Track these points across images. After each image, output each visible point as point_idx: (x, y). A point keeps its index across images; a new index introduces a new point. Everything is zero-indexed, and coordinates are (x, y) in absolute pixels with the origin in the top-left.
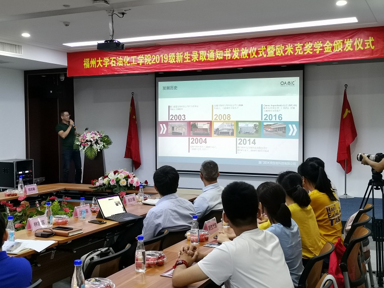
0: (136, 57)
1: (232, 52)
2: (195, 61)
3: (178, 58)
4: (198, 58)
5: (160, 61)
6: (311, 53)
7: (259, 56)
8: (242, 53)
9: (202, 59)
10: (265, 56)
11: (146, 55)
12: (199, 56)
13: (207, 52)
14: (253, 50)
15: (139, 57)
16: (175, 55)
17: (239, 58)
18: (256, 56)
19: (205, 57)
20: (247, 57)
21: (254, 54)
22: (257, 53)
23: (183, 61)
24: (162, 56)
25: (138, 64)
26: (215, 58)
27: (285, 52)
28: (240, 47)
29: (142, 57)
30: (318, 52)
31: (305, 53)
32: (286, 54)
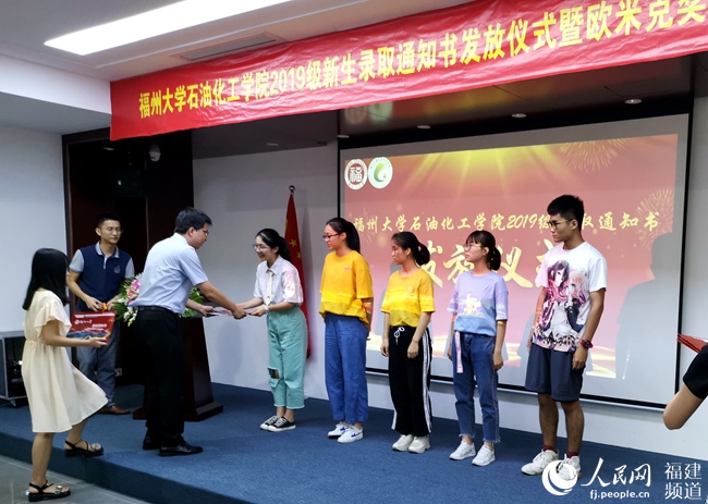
0: (237, 79)
1: (459, 42)
2: (366, 79)
3: (327, 75)
4: (375, 70)
5: (289, 85)
6: (702, 19)
7: (536, 47)
8: (489, 41)
9: (385, 71)
10: (553, 45)
11: (258, 73)
12: (377, 63)
13: (397, 50)
14: (517, 30)
15: (245, 79)
16: (322, 66)
17: (477, 59)
18: (527, 49)
19: (390, 64)
20: (502, 54)
21: (521, 41)
22: (530, 38)
23: (339, 82)
25: (242, 99)
26: (416, 66)
27: (613, 25)
29: (251, 79)
31: (682, 23)
32: (618, 31)
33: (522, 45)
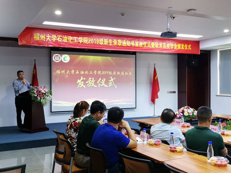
0: (77, 38)
1: (135, 43)
2: (115, 45)
3: (105, 42)
4: (117, 44)
5: (94, 42)
6: (169, 48)
7: (148, 47)
8: (140, 44)
9: (120, 45)
10: (150, 47)
11: (84, 38)
12: (117, 43)
13: (122, 41)
14: (145, 43)
15: (79, 38)
16: (103, 40)
17: (138, 46)
18: (146, 47)
19: (121, 43)
20: (142, 47)
21: (146, 45)
22: (147, 45)
23: (108, 44)
24: (95, 39)
25: (79, 43)
26: (126, 45)
27: (159, 46)
28: (139, 41)
29: (82, 38)
30: (172, 48)
31: (167, 48)
32: (159, 47)
33: (146, 46)
